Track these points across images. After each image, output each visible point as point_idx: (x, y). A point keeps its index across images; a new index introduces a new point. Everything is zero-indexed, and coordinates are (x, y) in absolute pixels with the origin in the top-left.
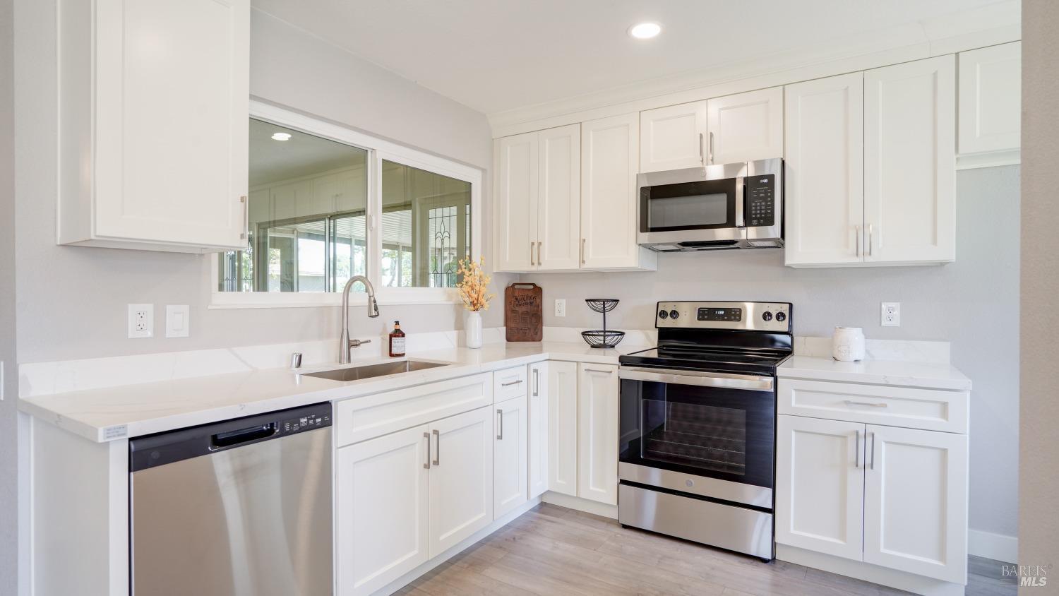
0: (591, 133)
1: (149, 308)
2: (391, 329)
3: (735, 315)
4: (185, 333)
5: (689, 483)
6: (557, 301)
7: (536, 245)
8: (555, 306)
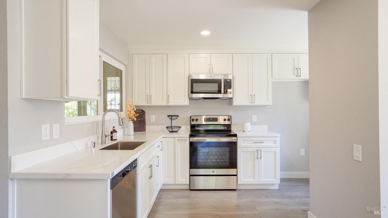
0: (171, 58)
1: (48, 126)
2: (111, 129)
3: (216, 120)
4: (58, 137)
5: (213, 172)
6: (151, 116)
7: (149, 96)
8: (150, 118)
